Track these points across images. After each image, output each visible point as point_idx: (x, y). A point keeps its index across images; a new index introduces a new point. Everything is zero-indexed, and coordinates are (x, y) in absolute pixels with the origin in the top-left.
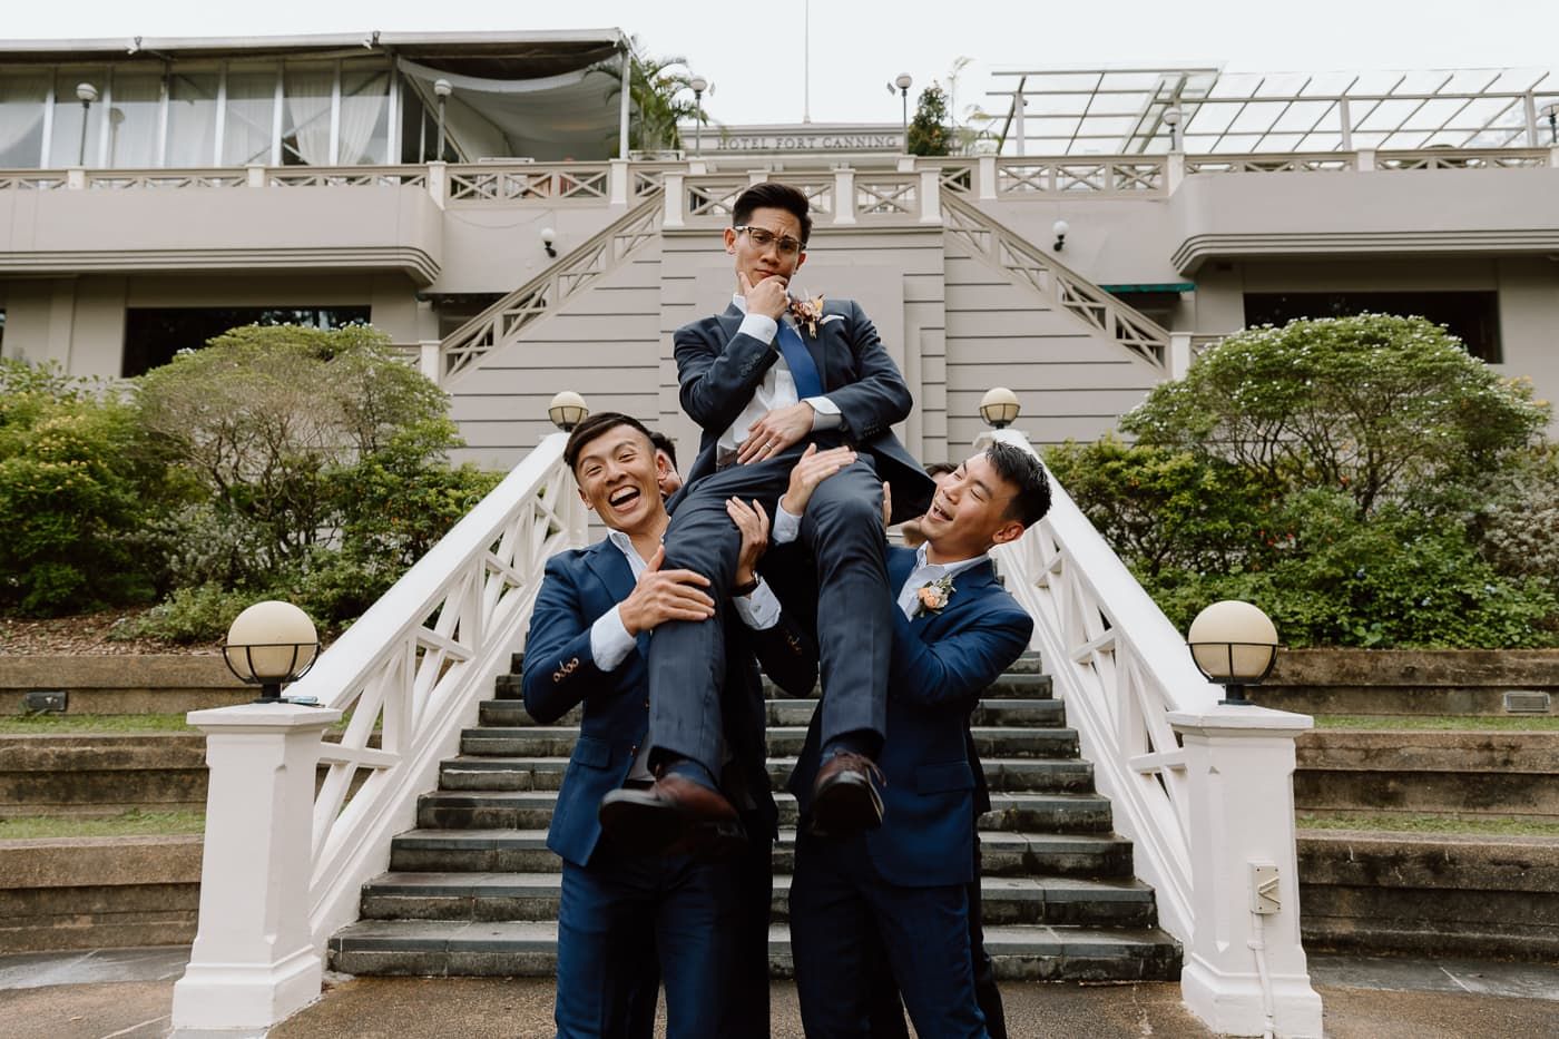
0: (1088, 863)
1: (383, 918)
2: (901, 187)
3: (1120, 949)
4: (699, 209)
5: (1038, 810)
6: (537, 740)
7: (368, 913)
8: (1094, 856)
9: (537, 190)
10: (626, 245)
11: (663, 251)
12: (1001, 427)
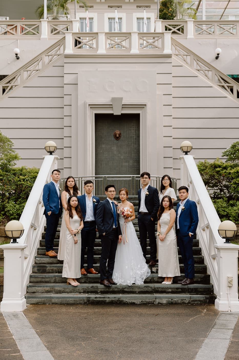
0: (199, 280)
1: (32, 293)
2: (156, 38)
3: (203, 297)
4: (78, 46)
7: (28, 292)
8: (201, 278)
9: (11, 31)
10: (49, 59)
11: (65, 63)
12: (186, 153)
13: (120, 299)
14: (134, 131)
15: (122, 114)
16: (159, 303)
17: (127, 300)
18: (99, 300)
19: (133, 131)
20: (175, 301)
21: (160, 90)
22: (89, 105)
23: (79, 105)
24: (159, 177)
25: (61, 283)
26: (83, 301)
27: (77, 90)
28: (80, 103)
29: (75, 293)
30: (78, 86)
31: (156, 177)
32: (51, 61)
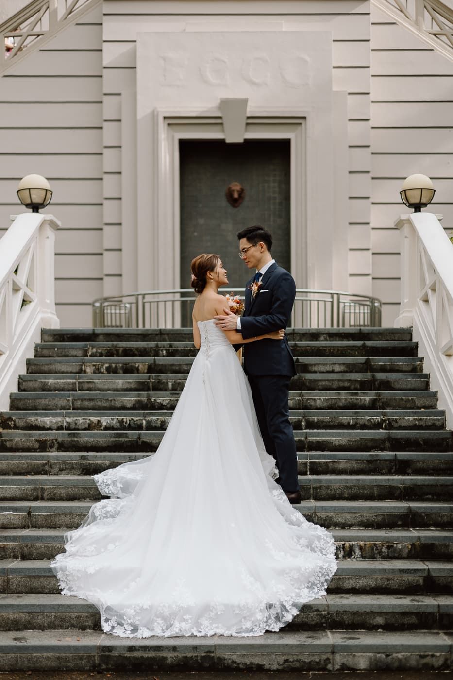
5: (437, 543)
6: (30, 487)
10: (68, 7)
11: (105, 14)
12: (417, 207)
13: (212, 655)
14: (276, 184)
15: (246, 140)
16: (344, 667)
17: (234, 657)
18: (142, 657)
19: (273, 186)
20: (400, 660)
21: (342, 82)
22: (165, 118)
23: (139, 117)
24: (337, 294)
25: (27, 593)
26: (88, 662)
27: (134, 81)
28: (143, 111)
29: (65, 629)
30: (136, 73)
31: (331, 294)
32: (71, 12)
